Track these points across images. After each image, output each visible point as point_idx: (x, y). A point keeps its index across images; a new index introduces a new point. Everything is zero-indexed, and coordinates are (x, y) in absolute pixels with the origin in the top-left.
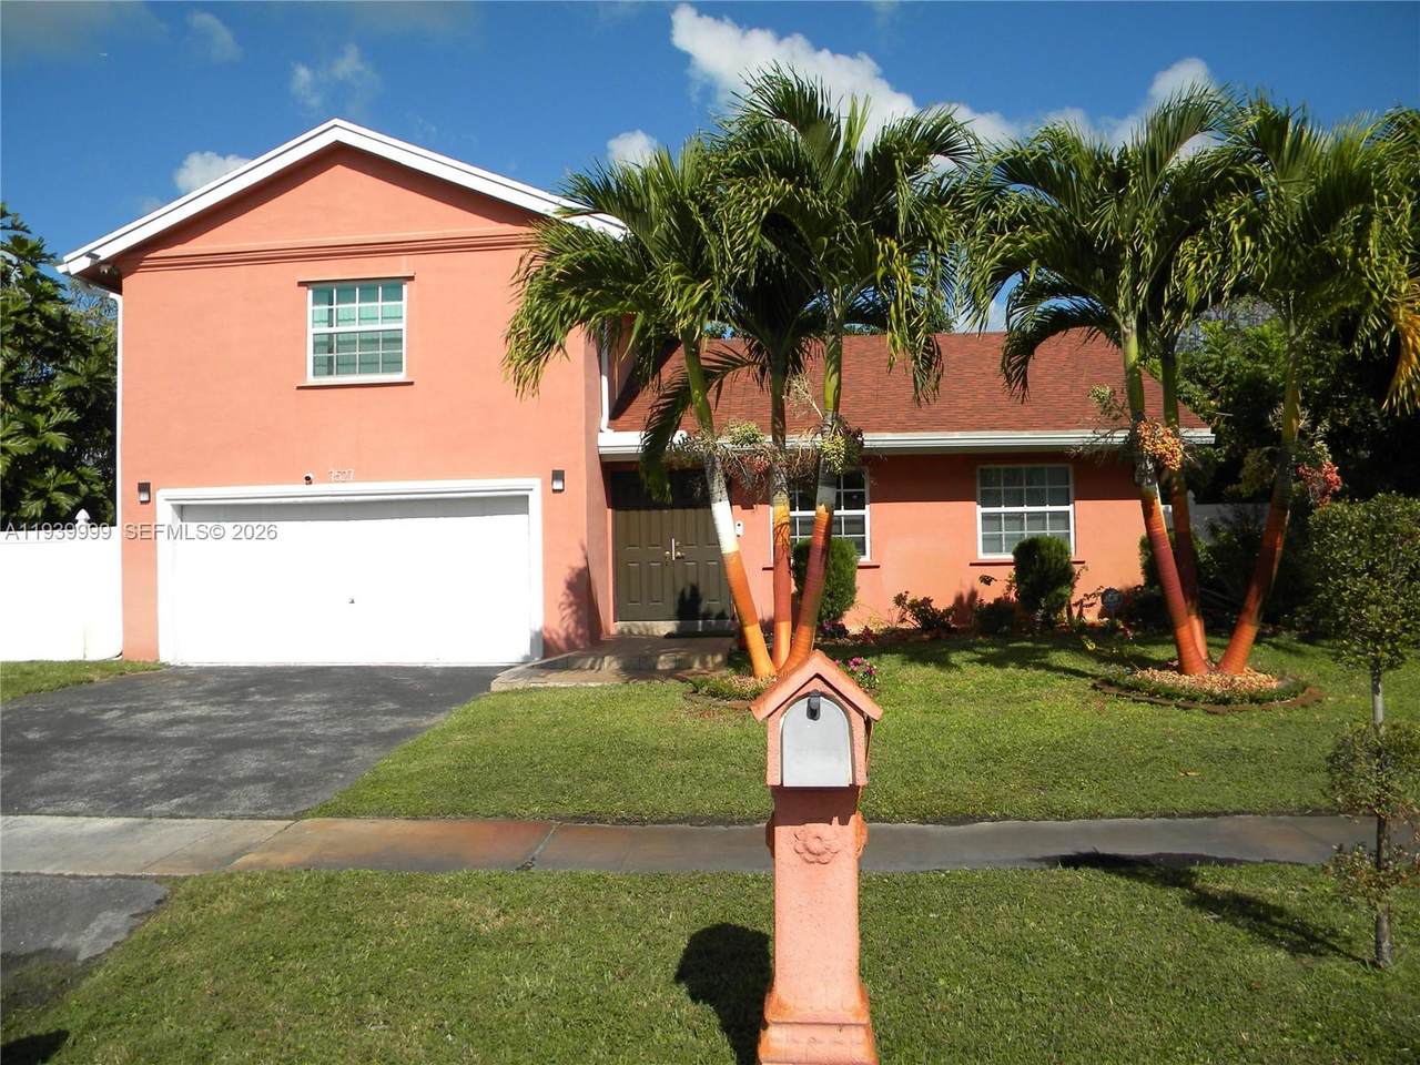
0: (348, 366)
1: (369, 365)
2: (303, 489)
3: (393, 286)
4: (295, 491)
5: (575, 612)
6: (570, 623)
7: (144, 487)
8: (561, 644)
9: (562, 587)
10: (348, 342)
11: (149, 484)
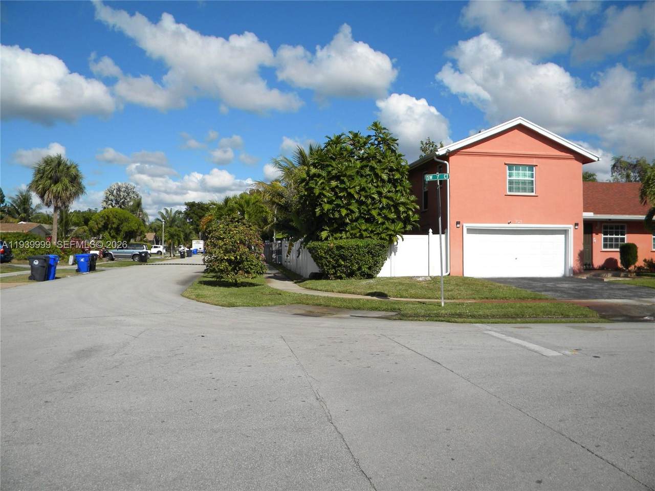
0: (518, 190)
1: (524, 190)
2: (507, 225)
3: (531, 167)
4: (505, 226)
5: (580, 262)
6: (579, 265)
7: (458, 223)
8: (578, 271)
9: (577, 255)
10: (518, 182)
11: (460, 222)
